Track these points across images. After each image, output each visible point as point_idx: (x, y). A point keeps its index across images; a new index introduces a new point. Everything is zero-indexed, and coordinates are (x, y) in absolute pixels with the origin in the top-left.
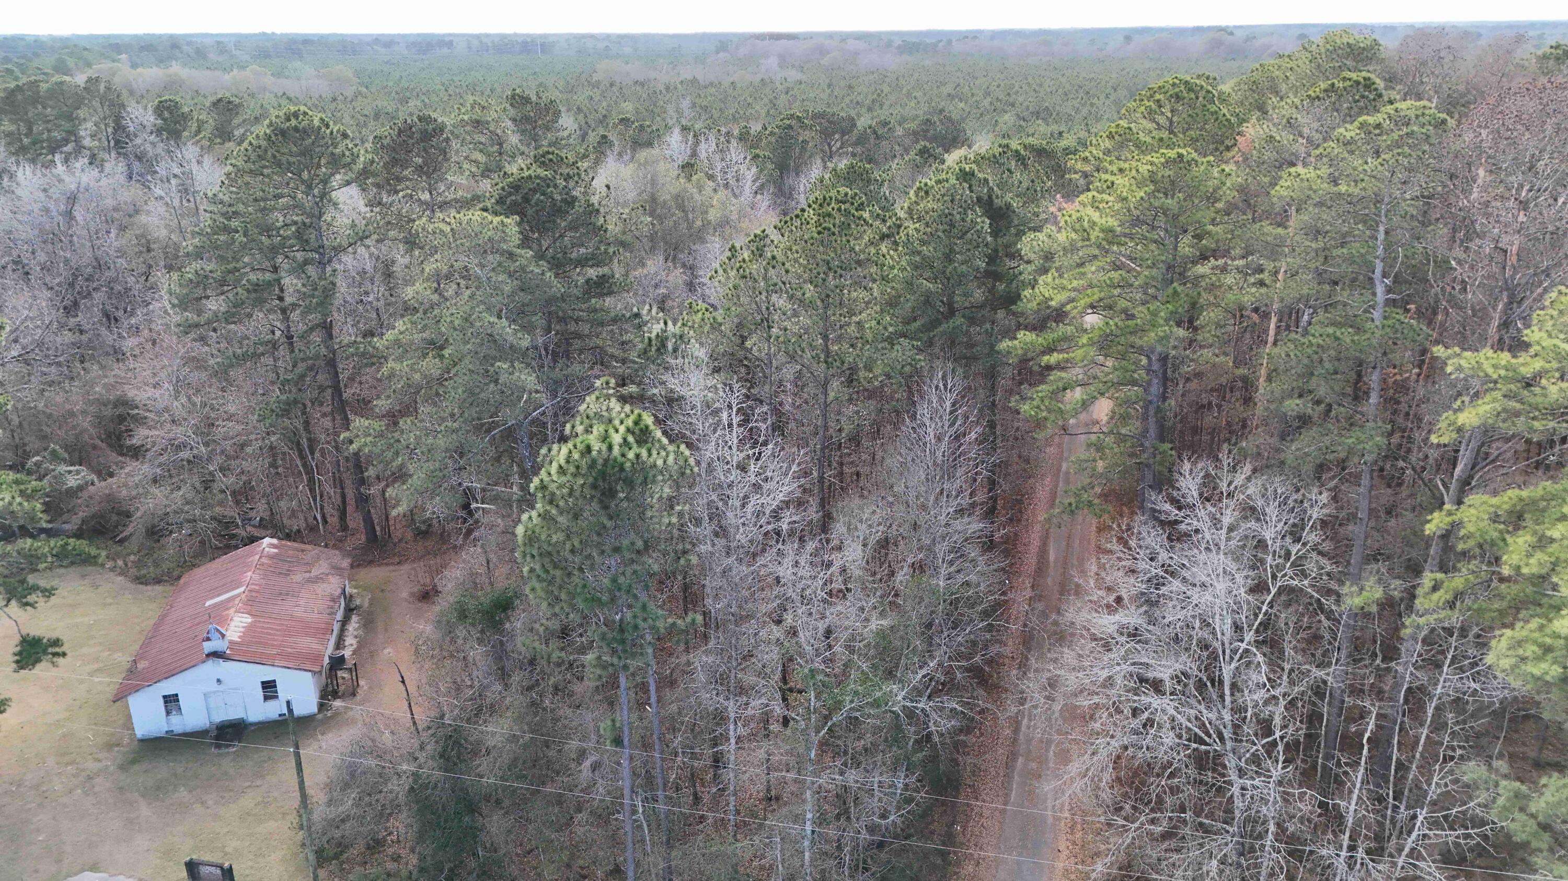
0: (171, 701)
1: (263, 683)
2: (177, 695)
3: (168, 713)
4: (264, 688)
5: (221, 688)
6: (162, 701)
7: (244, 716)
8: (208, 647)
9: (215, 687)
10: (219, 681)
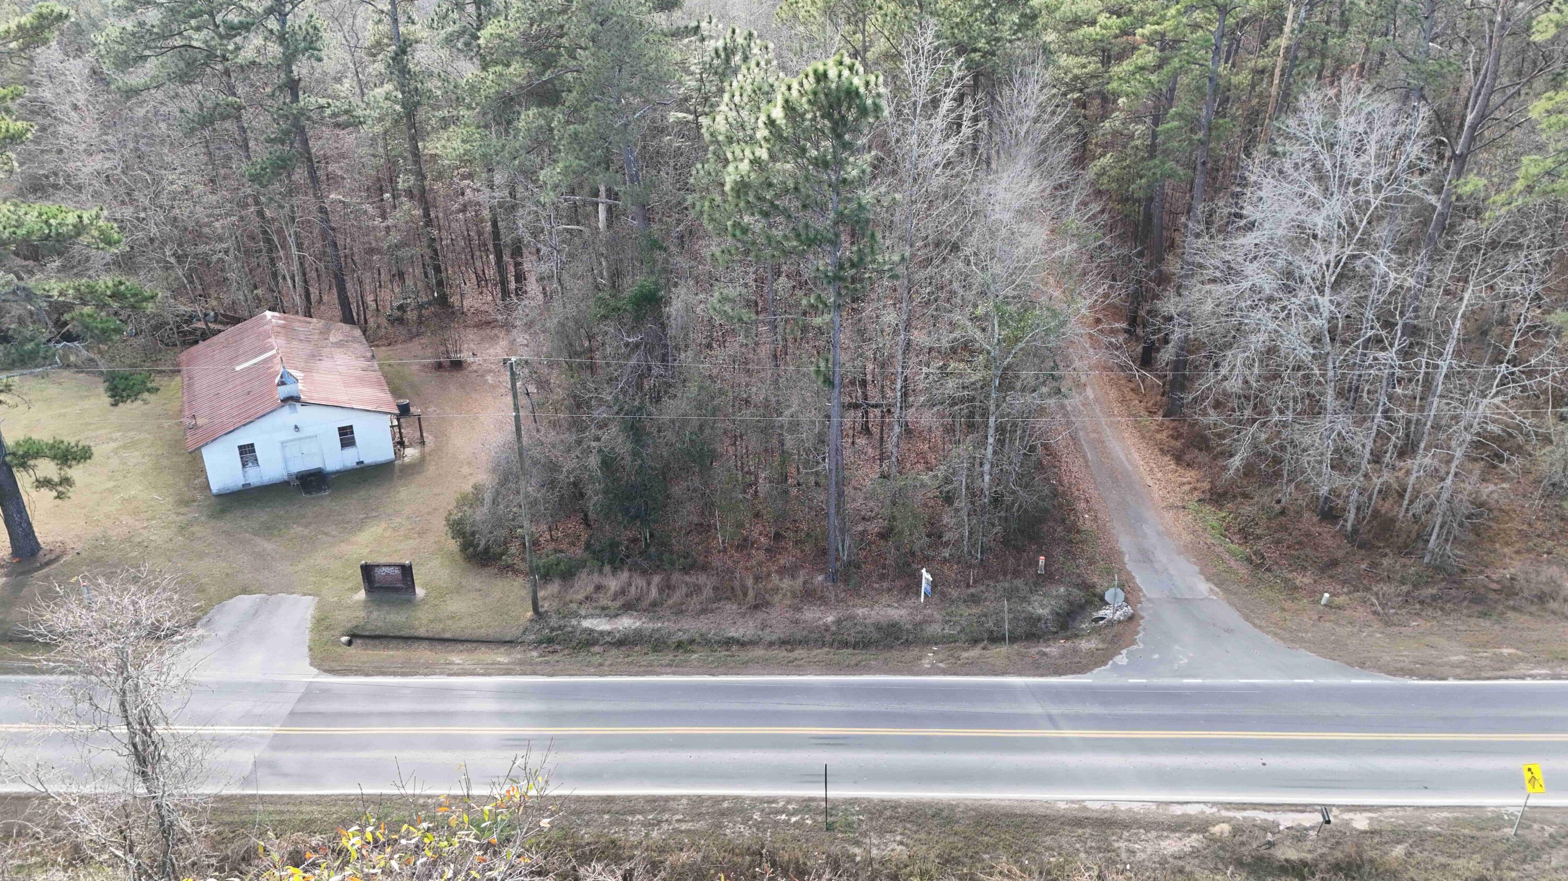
0: (247, 452)
1: (340, 429)
2: (252, 445)
3: (244, 465)
4: (341, 435)
5: (299, 435)
6: (237, 452)
7: (320, 465)
8: (283, 391)
9: (291, 435)
10: (296, 427)
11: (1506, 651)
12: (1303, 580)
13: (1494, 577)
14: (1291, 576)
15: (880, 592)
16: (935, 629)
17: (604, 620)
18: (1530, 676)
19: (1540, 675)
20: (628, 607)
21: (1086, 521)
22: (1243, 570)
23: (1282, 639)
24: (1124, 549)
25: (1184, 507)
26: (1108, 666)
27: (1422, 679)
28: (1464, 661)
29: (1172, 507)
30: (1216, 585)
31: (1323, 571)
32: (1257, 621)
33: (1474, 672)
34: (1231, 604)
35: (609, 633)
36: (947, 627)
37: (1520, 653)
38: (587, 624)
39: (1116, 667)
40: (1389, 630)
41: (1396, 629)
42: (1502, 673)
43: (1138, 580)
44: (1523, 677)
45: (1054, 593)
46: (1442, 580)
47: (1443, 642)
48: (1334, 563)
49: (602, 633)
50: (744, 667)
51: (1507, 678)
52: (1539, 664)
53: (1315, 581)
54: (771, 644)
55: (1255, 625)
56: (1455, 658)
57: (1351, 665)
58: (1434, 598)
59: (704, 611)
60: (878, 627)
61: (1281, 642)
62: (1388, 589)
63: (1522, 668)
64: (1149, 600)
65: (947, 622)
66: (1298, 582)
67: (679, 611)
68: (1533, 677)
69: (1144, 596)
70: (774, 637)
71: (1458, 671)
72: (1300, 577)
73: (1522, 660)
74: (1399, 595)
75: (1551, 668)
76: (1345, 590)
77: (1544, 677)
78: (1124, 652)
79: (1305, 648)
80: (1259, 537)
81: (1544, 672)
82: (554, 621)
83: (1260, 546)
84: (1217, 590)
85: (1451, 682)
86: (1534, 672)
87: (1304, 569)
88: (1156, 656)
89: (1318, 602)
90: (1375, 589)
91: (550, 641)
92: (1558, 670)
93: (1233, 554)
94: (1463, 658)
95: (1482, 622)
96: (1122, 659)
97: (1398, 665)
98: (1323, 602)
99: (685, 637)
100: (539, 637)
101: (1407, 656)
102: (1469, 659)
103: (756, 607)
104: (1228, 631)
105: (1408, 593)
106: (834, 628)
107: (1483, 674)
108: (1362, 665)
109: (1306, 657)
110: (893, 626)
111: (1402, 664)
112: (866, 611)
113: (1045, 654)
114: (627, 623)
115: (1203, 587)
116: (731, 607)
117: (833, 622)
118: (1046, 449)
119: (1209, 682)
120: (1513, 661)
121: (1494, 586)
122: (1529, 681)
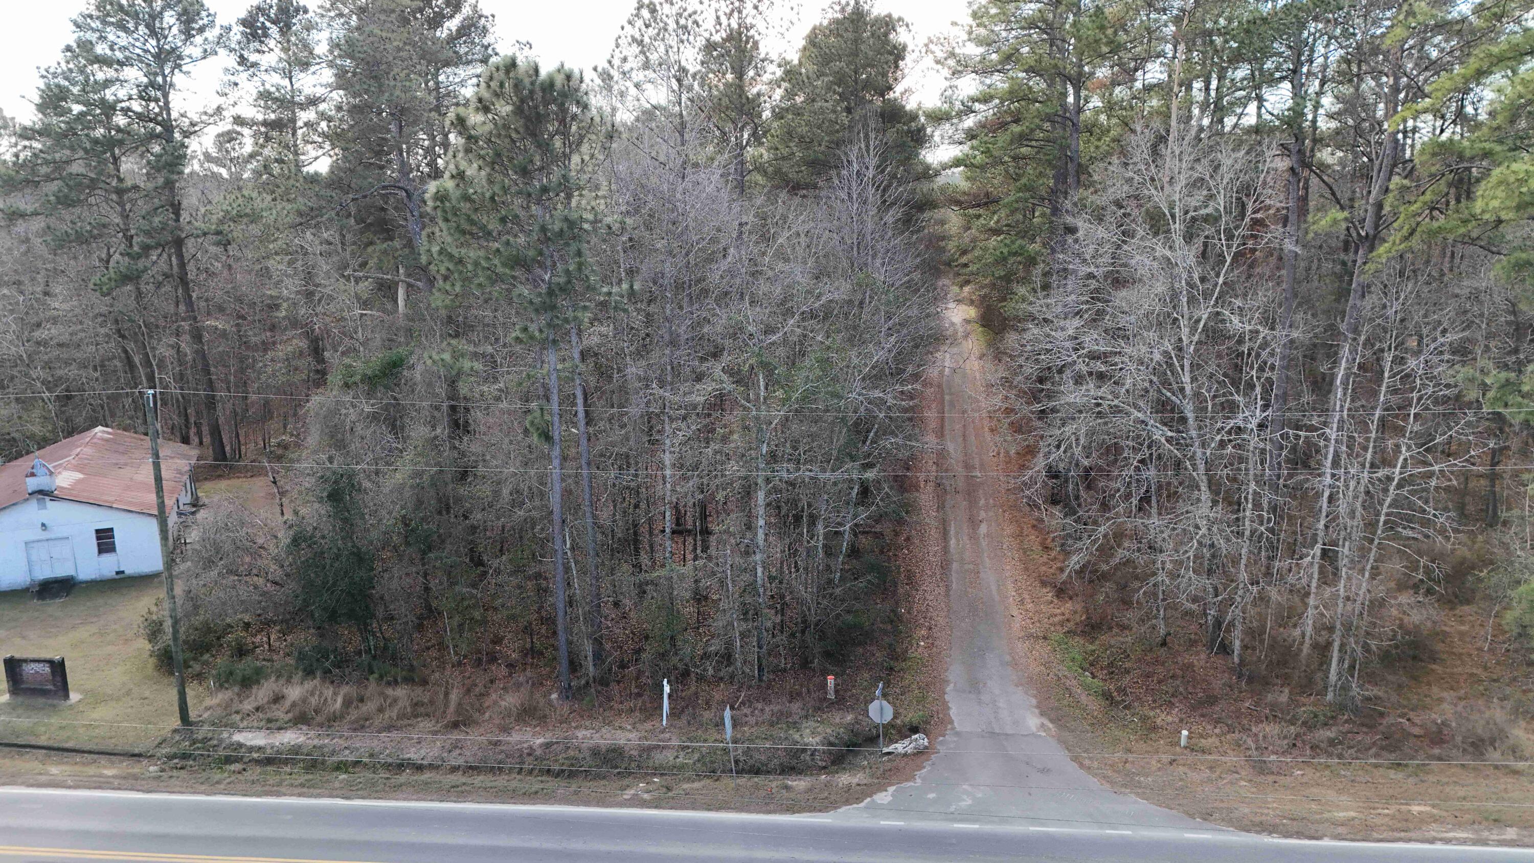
1: (98, 531)
4: (98, 538)
5: (46, 535)
7: (73, 573)
8: (33, 485)
9: (37, 534)
10: (43, 525)
11: (1416, 809)
12: (1163, 718)
13: (1417, 720)
14: (1152, 714)
15: (620, 713)
16: (667, 757)
17: (262, 734)
18: (1441, 840)
19: (1457, 839)
20: (301, 719)
21: (919, 649)
22: (1094, 705)
23: (1112, 783)
24: (951, 678)
25: (1045, 638)
26: (862, 805)
27: (1286, 837)
28: (1353, 819)
29: (1030, 636)
30: (1051, 721)
31: (1193, 708)
32: (1087, 762)
33: (1365, 832)
34: (1062, 741)
35: (260, 749)
36: (682, 754)
37: (1435, 811)
38: (238, 737)
39: (874, 807)
40: (1261, 778)
41: (1271, 778)
42: (1402, 834)
43: (953, 712)
44: (1432, 841)
45: (838, 720)
46: (1346, 722)
47: (1331, 795)
48: (1212, 700)
49: (251, 749)
50: (394, 791)
51: (1409, 840)
52: (1459, 826)
53: (1181, 720)
54: (454, 769)
55: (1081, 765)
56: (1341, 814)
57: (1192, 816)
58: (1332, 742)
59: (389, 728)
60: (595, 752)
61: (1107, 786)
62: (1271, 729)
63: (1433, 830)
64: (958, 734)
65: (684, 748)
66: (1159, 721)
67: (360, 726)
68: (1447, 841)
69: (953, 729)
70: (460, 761)
71: (1340, 830)
72: (1163, 716)
73: (1435, 820)
74: (1285, 737)
75: (1476, 831)
76: (1217, 731)
77: (1464, 842)
78: (891, 789)
79: (1137, 794)
80: (1127, 672)
81: (1464, 835)
82: (203, 731)
83: (1126, 680)
84: (1051, 726)
85: (1326, 843)
86: (1451, 835)
87: (1171, 705)
88: (931, 796)
89: (1178, 743)
90: (1254, 729)
91: (185, 756)
92: (1486, 834)
93: (1087, 688)
94: (1352, 814)
95: (1392, 773)
96: (883, 798)
97: (1258, 819)
98: (1183, 742)
99: (351, 758)
100: (174, 750)
101: (1274, 809)
102: (1361, 816)
103: (455, 725)
104: (1045, 771)
105: (1297, 736)
106: (539, 752)
107: (1375, 835)
108: (1207, 816)
109: (1134, 804)
110: (614, 750)
111: (1264, 818)
112: (588, 733)
113: (787, 788)
114: (290, 738)
115: (1033, 722)
116: (426, 724)
117: (541, 745)
118: (909, 578)
119: (988, 828)
120: (1423, 820)
121: (1416, 731)
122: (1439, 846)
